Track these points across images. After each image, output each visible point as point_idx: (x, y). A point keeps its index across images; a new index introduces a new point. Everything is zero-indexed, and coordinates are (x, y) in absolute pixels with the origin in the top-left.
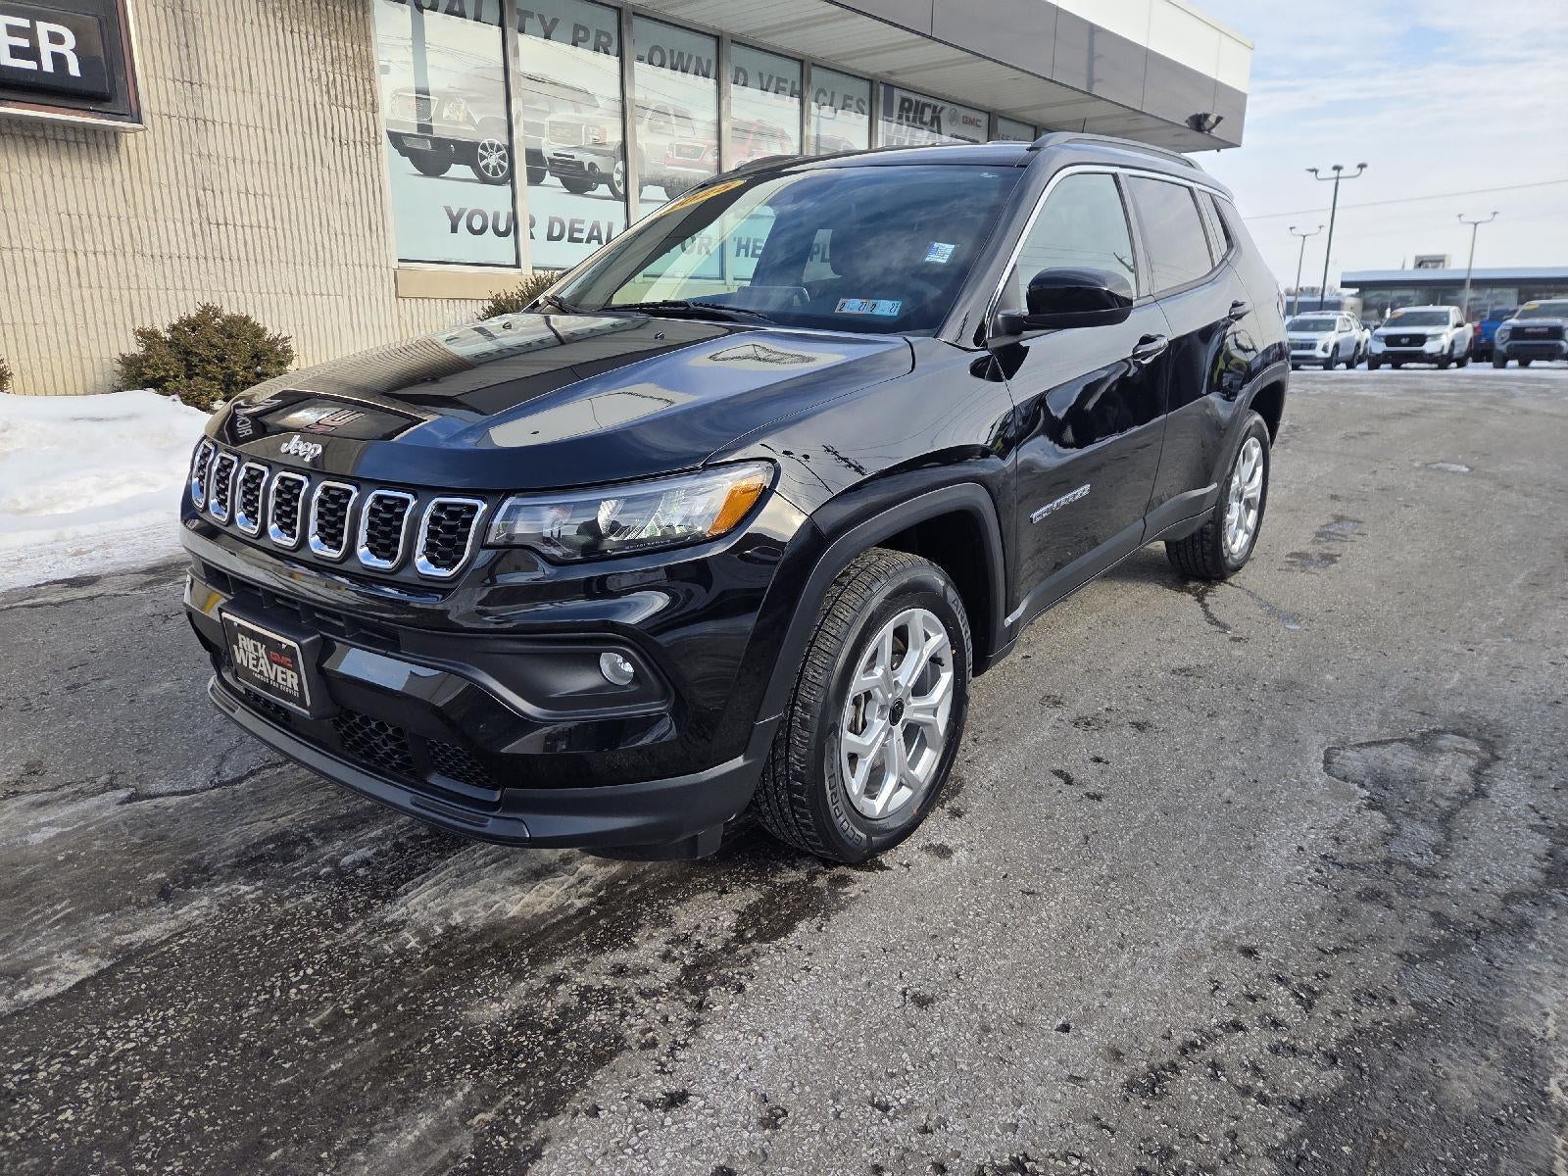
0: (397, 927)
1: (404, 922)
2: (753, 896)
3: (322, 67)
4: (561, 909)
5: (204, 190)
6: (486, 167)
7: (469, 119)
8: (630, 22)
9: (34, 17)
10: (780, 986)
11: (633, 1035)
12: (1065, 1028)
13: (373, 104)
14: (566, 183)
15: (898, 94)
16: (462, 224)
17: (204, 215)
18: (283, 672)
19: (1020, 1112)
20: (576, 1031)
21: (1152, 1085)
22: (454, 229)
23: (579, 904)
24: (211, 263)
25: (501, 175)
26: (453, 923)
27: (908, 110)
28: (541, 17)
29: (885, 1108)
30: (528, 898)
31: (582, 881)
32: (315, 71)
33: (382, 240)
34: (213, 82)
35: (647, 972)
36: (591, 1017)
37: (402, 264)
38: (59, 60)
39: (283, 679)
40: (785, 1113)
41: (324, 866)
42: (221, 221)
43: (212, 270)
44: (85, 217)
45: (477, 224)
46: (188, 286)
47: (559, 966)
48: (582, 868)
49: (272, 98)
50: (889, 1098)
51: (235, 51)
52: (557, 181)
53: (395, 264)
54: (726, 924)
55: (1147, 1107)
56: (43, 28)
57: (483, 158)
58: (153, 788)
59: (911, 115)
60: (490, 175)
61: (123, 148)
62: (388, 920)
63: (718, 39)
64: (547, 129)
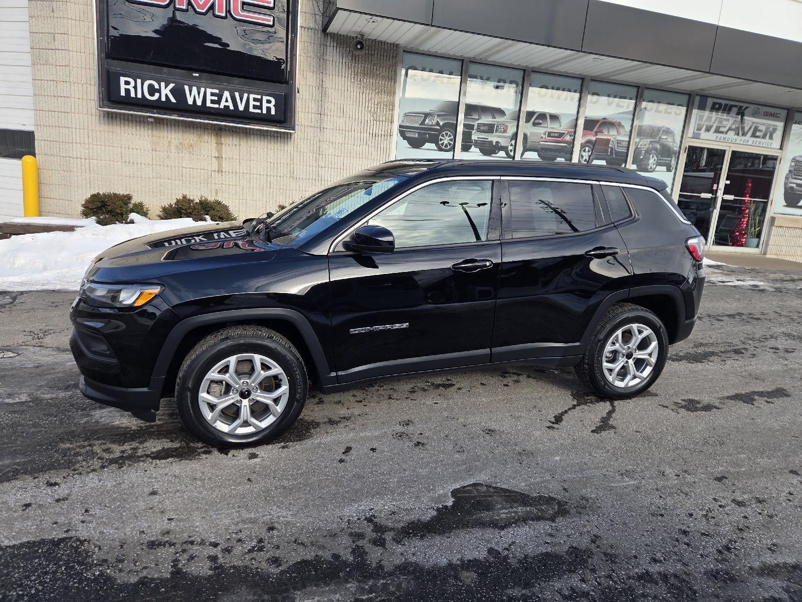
3: (373, 106)
6: (442, 144)
7: (438, 124)
8: (529, 75)
9: (262, 94)
13: (391, 119)
14: (481, 151)
15: (709, 100)
17: (317, 164)
24: (317, 182)
25: (449, 147)
27: (718, 108)
32: (370, 107)
34: (329, 113)
38: (269, 109)
42: (323, 166)
44: (276, 163)
49: (351, 119)
51: (339, 102)
52: (478, 150)
56: (265, 98)
57: (441, 140)
60: (443, 147)
61: (292, 139)
63: (582, 79)
64: (475, 127)
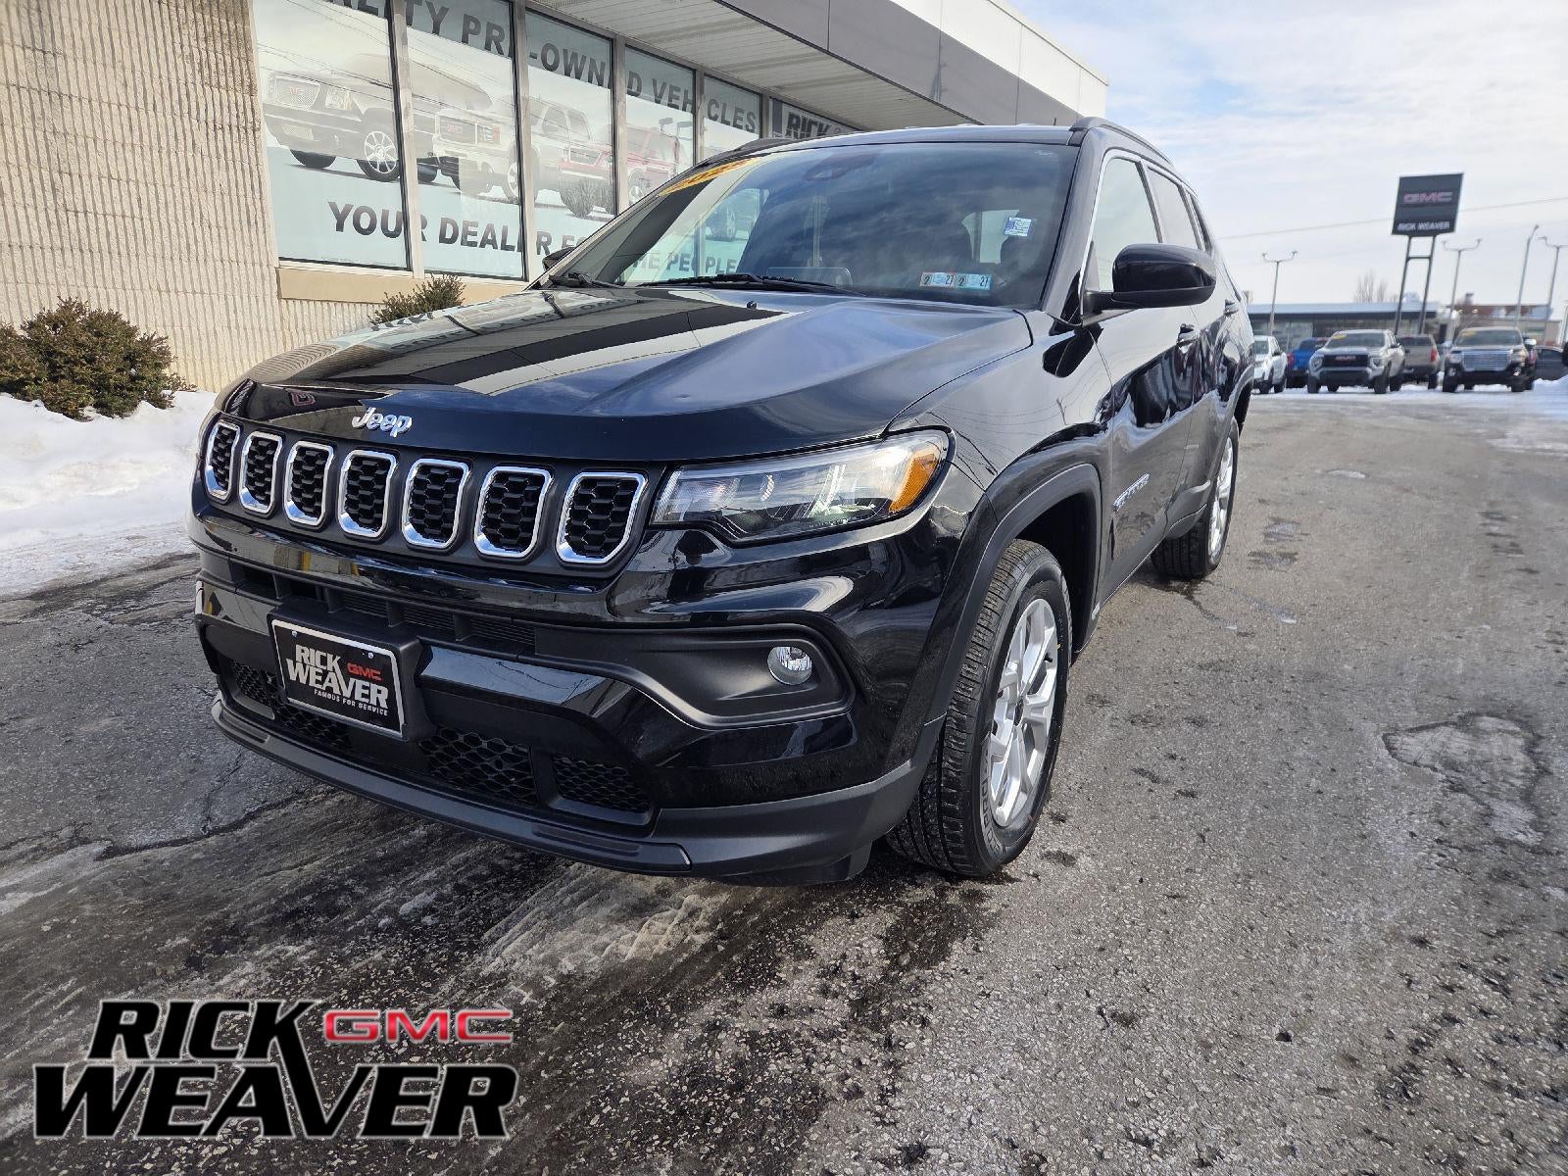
0: (499, 981)
1: (504, 975)
2: (890, 920)
3: (194, 43)
4: (682, 947)
5: (60, 172)
7: (355, 109)
8: (522, 17)
10: (966, 1015)
11: (829, 1081)
12: (1285, 1037)
13: (250, 86)
15: (786, 110)
16: (349, 222)
17: (60, 202)
18: (364, 687)
19: (1289, 1132)
20: (762, 1085)
21: (1402, 1087)
22: (340, 227)
23: (701, 939)
24: (68, 255)
25: (390, 171)
26: (565, 972)
27: (796, 127)
28: (430, 5)
29: (1148, 1143)
30: (642, 936)
31: (693, 913)
32: (187, 48)
33: (261, 236)
34: (69, 52)
35: (811, 1010)
36: (773, 1067)
37: (283, 263)
39: (363, 695)
40: (1044, 1160)
41: (381, 916)
42: (80, 208)
43: (69, 263)
45: (365, 224)
46: (42, 279)
47: (709, 1010)
48: (687, 900)
49: (138, 74)
50: (1147, 1132)
51: (95, 20)
52: (446, 179)
53: (276, 263)
54: (874, 951)
55: (1410, 1113)
57: (369, 151)
58: (134, 839)
59: (799, 132)
60: (378, 170)
62: (485, 972)
63: (612, 41)
64: (437, 126)
